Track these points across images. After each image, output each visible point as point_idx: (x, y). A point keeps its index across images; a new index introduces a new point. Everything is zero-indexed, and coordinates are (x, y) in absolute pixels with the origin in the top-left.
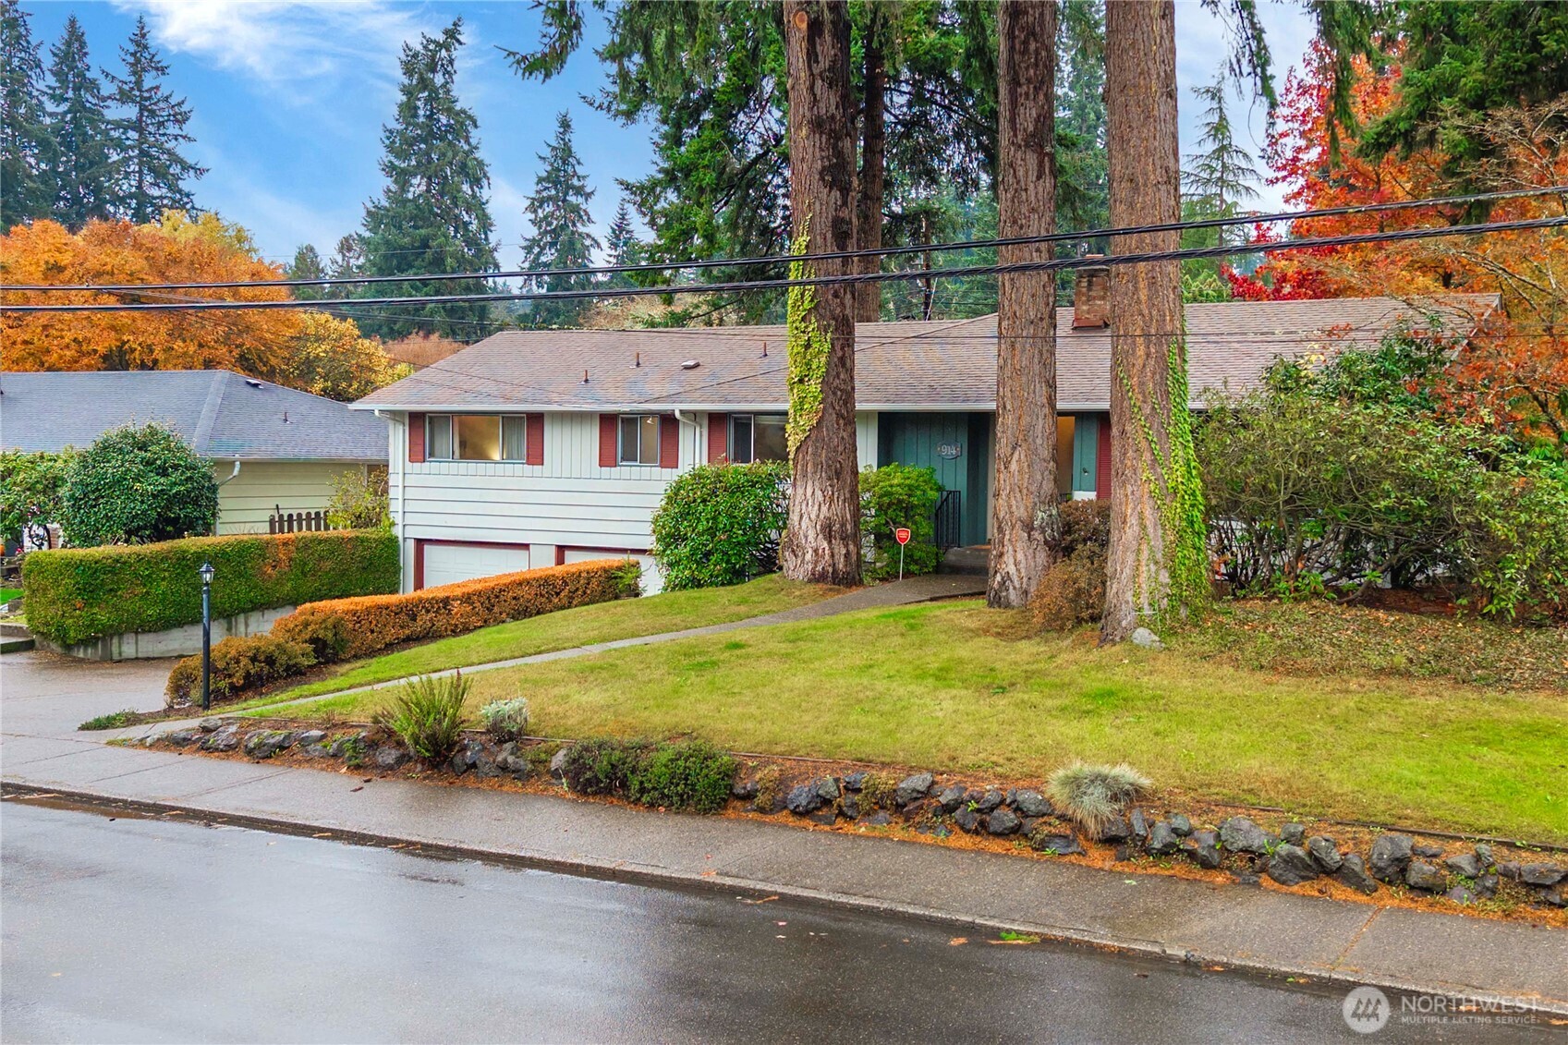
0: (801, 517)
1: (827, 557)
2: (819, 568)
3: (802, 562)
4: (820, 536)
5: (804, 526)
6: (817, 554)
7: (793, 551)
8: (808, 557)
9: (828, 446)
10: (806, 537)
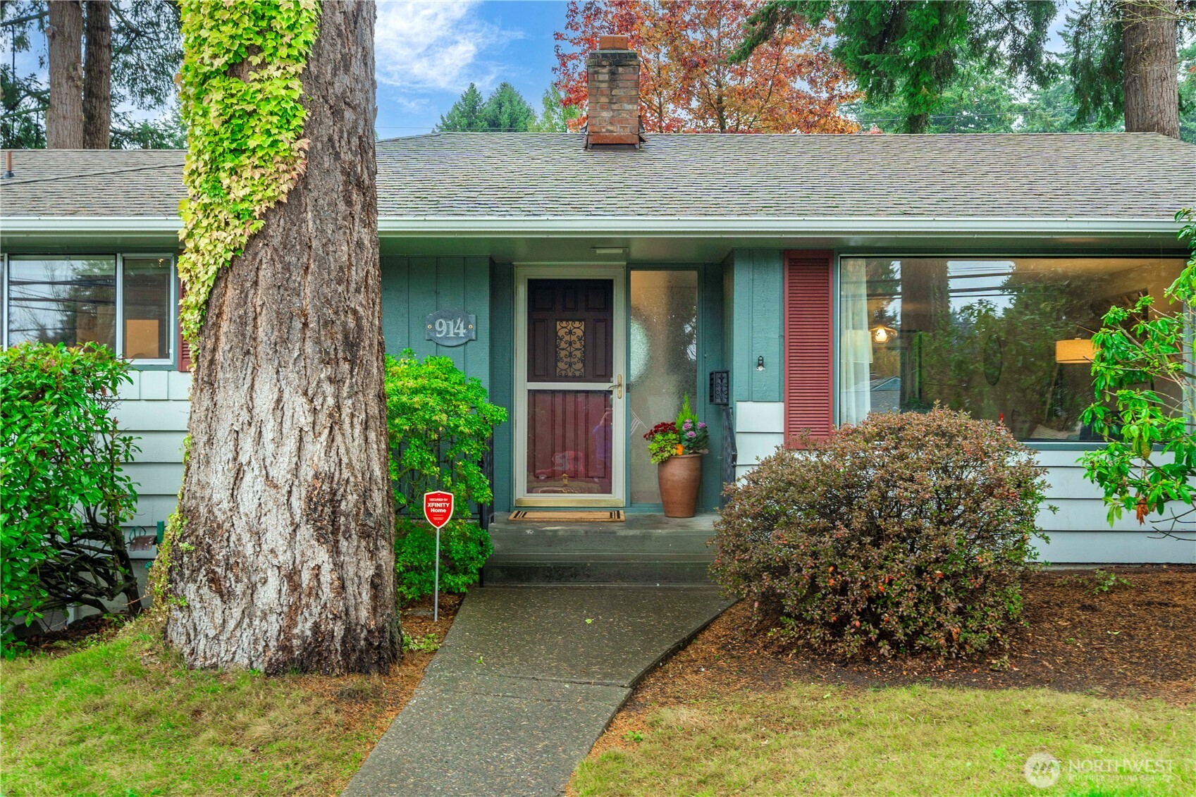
0: (238, 476)
1: (327, 593)
2: (304, 627)
3: (248, 613)
4: (306, 531)
5: (248, 503)
6: (295, 587)
7: (214, 580)
8: (269, 594)
9: (322, 263)
10: (258, 536)
